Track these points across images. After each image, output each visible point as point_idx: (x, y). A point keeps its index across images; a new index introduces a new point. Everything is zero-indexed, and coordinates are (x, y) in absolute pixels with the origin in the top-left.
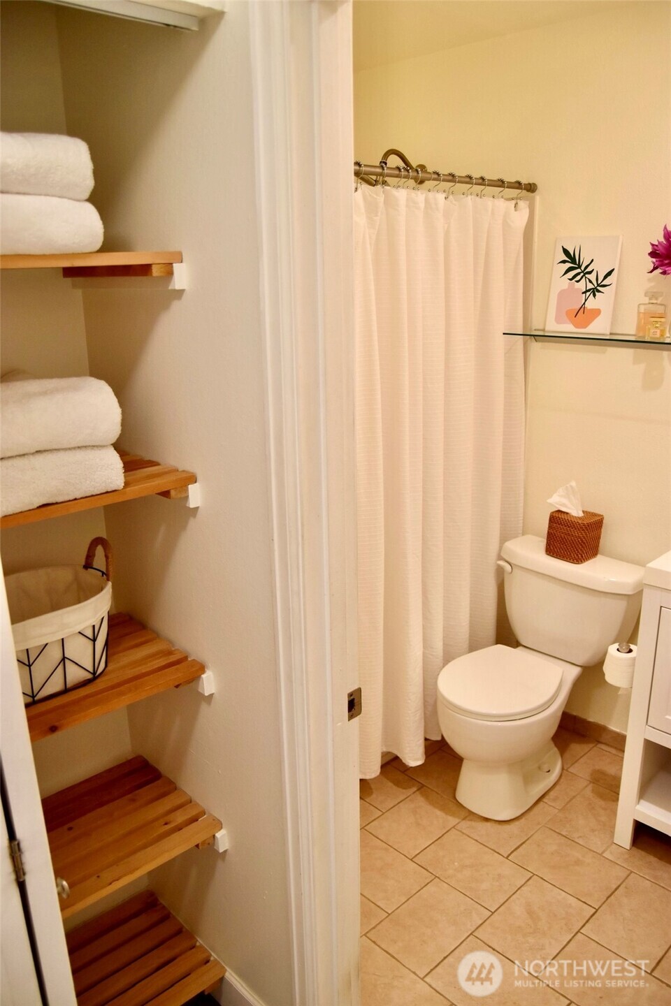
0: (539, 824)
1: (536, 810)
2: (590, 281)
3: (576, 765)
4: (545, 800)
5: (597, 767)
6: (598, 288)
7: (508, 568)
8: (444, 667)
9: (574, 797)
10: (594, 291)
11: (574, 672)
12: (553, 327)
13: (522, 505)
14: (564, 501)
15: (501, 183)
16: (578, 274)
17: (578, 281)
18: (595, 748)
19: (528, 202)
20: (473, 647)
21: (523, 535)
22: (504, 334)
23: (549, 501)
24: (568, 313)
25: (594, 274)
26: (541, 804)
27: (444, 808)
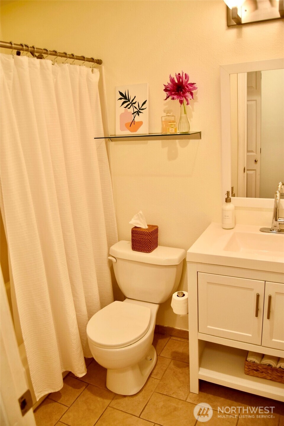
0: (152, 391)
1: (149, 383)
2: (135, 108)
3: (163, 351)
4: (152, 376)
5: (174, 350)
6: (140, 111)
7: (114, 260)
8: (89, 320)
9: (166, 370)
10: (138, 113)
11: (156, 307)
12: (119, 133)
13: (116, 225)
14: (138, 222)
15: (83, 58)
16: (129, 104)
17: (129, 108)
18: (170, 340)
19: (99, 69)
20: (103, 305)
21: (119, 241)
22: (95, 138)
23: (130, 223)
24: (126, 125)
25: (137, 104)
26: (151, 379)
27: (101, 396)
